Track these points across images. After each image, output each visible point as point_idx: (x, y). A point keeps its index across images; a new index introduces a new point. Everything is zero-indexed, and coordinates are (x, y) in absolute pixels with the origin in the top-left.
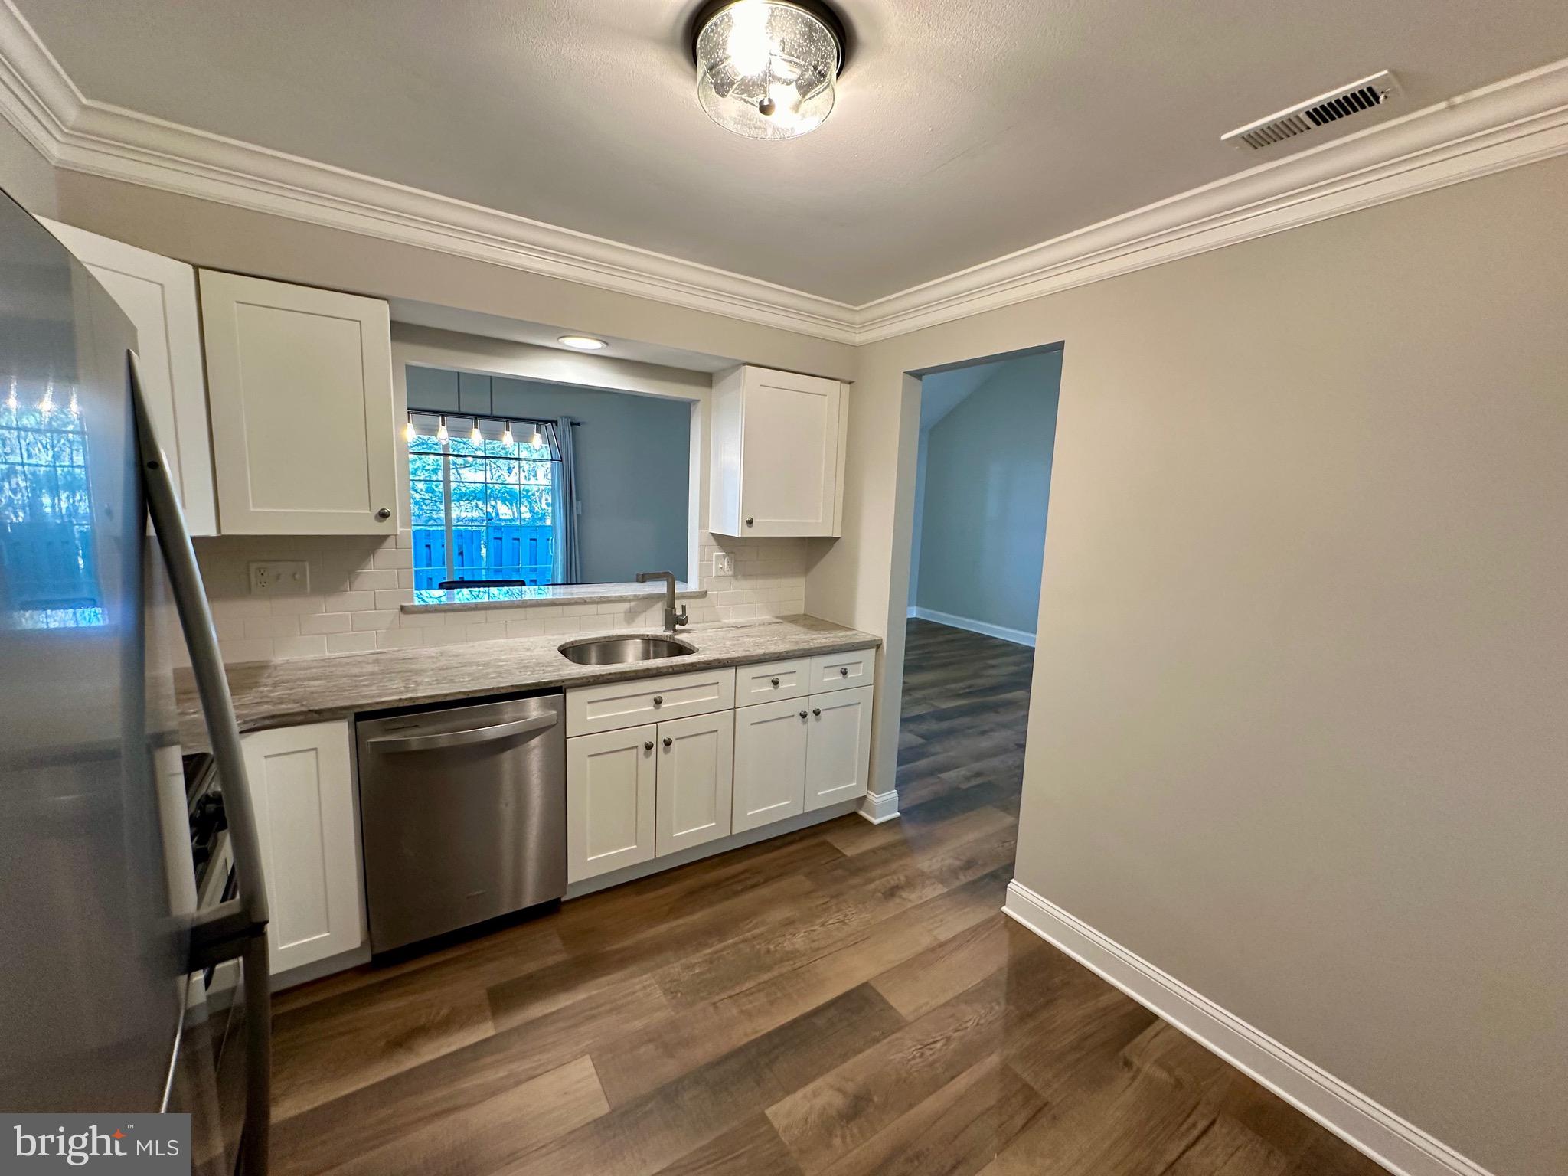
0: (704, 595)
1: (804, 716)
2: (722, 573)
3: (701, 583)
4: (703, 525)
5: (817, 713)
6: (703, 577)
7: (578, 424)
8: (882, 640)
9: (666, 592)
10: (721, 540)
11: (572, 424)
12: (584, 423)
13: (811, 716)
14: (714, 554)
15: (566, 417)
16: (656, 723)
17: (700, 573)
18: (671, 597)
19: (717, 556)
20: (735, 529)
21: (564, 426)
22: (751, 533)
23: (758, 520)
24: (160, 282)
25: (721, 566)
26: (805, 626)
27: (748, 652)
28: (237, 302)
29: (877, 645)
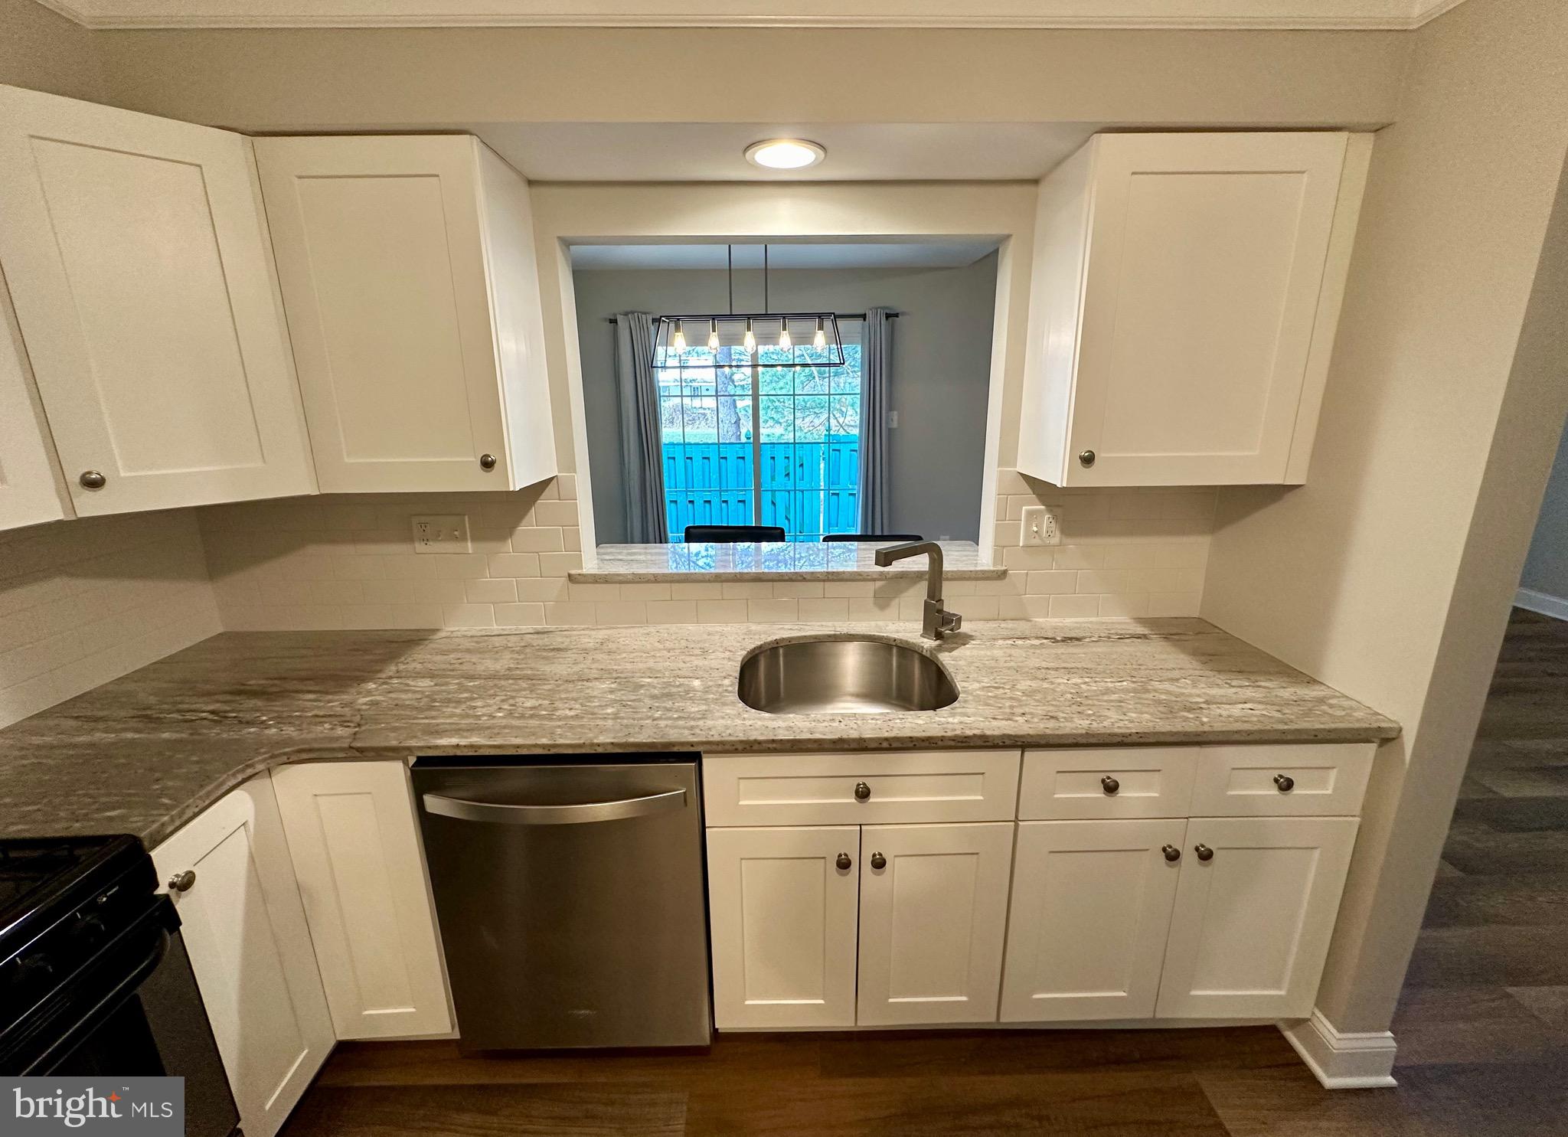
0: (1002, 575)
1: (1172, 856)
2: (1037, 541)
3: (998, 557)
4: (1008, 456)
5: (1205, 856)
6: (999, 548)
7: (897, 315)
8: (1401, 730)
9: (927, 569)
10: (1040, 488)
11: (888, 316)
12: (903, 314)
13: (1189, 857)
14: (1024, 508)
15: (881, 308)
16: (860, 825)
17: (995, 542)
18: (936, 577)
19: (1030, 514)
20: (1057, 474)
21: (876, 320)
22: (1091, 478)
23: (1103, 455)
24: (198, 163)
25: (1035, 529)
26: (1195, 653)
27: (1052, 724)
28: (300, 177)
29: (1386, 738)
